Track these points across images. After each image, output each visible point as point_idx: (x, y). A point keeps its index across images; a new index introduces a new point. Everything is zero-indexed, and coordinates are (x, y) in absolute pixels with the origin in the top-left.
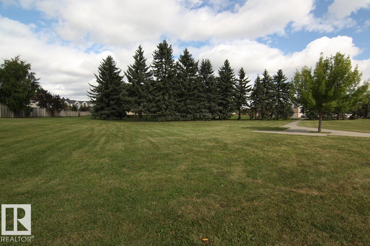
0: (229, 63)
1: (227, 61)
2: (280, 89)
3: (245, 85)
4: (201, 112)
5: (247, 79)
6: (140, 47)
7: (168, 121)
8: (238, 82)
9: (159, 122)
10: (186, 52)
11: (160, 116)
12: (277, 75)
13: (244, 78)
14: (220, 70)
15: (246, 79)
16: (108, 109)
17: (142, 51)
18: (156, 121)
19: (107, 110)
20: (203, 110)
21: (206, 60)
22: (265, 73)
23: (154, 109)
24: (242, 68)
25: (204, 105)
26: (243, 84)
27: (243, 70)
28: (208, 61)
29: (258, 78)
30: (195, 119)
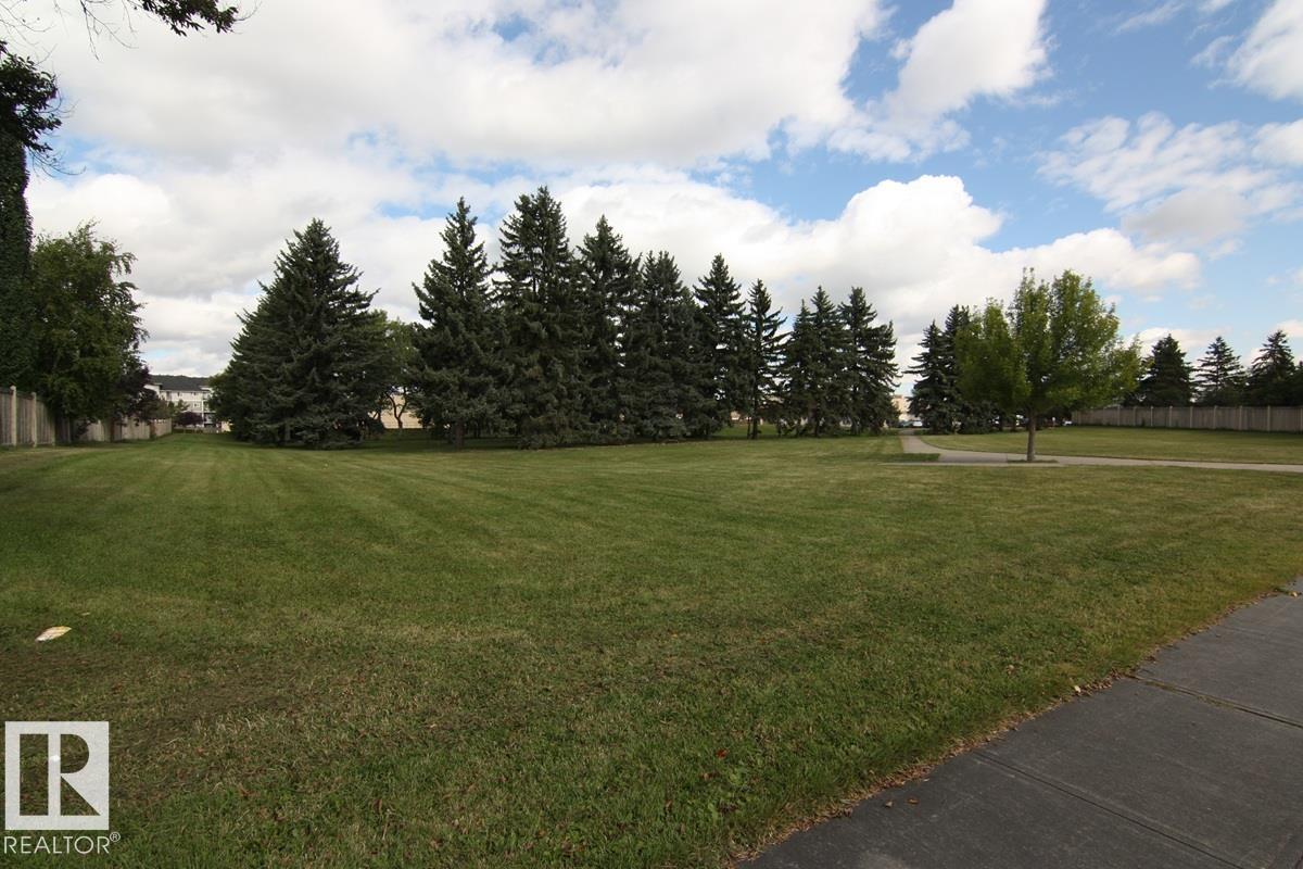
0: (725, 265)
1: (719, 261)
2: (859, 346)
3: (772, 334)
4: (656, 414)
5: (776, 314)
6: (461, 204)
7: (562, 445)
8: (753, 324)
9: (535, 449)
10: (603, 228)
11: (538, 430)
12: (849, 303)
13: (768, 314)
14: (703, 288)
15: (773, 316)
16: (322, 410)
17: (469, 216)
18: (526, 447)
19: (320, 413)
20: (661, 409)
21: (661, 253)
22: (820, 299)
23: (517, 409)
24: (759, 282)
25: (665, 393)
26: (766, 329)
27: (762, 289)
28: (666, 255)
29: (804, 312)
30: (641, 437)
